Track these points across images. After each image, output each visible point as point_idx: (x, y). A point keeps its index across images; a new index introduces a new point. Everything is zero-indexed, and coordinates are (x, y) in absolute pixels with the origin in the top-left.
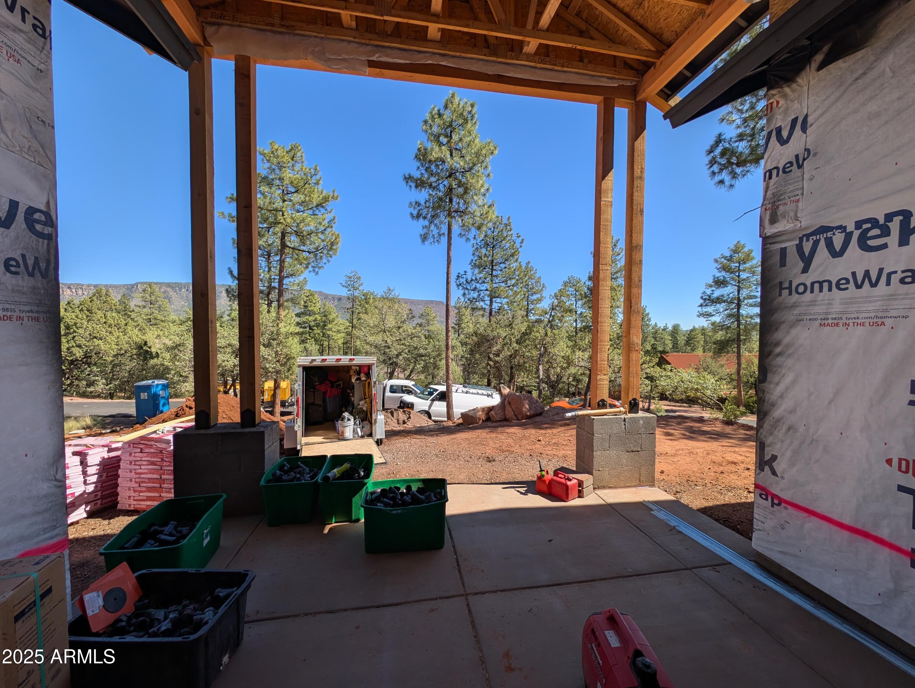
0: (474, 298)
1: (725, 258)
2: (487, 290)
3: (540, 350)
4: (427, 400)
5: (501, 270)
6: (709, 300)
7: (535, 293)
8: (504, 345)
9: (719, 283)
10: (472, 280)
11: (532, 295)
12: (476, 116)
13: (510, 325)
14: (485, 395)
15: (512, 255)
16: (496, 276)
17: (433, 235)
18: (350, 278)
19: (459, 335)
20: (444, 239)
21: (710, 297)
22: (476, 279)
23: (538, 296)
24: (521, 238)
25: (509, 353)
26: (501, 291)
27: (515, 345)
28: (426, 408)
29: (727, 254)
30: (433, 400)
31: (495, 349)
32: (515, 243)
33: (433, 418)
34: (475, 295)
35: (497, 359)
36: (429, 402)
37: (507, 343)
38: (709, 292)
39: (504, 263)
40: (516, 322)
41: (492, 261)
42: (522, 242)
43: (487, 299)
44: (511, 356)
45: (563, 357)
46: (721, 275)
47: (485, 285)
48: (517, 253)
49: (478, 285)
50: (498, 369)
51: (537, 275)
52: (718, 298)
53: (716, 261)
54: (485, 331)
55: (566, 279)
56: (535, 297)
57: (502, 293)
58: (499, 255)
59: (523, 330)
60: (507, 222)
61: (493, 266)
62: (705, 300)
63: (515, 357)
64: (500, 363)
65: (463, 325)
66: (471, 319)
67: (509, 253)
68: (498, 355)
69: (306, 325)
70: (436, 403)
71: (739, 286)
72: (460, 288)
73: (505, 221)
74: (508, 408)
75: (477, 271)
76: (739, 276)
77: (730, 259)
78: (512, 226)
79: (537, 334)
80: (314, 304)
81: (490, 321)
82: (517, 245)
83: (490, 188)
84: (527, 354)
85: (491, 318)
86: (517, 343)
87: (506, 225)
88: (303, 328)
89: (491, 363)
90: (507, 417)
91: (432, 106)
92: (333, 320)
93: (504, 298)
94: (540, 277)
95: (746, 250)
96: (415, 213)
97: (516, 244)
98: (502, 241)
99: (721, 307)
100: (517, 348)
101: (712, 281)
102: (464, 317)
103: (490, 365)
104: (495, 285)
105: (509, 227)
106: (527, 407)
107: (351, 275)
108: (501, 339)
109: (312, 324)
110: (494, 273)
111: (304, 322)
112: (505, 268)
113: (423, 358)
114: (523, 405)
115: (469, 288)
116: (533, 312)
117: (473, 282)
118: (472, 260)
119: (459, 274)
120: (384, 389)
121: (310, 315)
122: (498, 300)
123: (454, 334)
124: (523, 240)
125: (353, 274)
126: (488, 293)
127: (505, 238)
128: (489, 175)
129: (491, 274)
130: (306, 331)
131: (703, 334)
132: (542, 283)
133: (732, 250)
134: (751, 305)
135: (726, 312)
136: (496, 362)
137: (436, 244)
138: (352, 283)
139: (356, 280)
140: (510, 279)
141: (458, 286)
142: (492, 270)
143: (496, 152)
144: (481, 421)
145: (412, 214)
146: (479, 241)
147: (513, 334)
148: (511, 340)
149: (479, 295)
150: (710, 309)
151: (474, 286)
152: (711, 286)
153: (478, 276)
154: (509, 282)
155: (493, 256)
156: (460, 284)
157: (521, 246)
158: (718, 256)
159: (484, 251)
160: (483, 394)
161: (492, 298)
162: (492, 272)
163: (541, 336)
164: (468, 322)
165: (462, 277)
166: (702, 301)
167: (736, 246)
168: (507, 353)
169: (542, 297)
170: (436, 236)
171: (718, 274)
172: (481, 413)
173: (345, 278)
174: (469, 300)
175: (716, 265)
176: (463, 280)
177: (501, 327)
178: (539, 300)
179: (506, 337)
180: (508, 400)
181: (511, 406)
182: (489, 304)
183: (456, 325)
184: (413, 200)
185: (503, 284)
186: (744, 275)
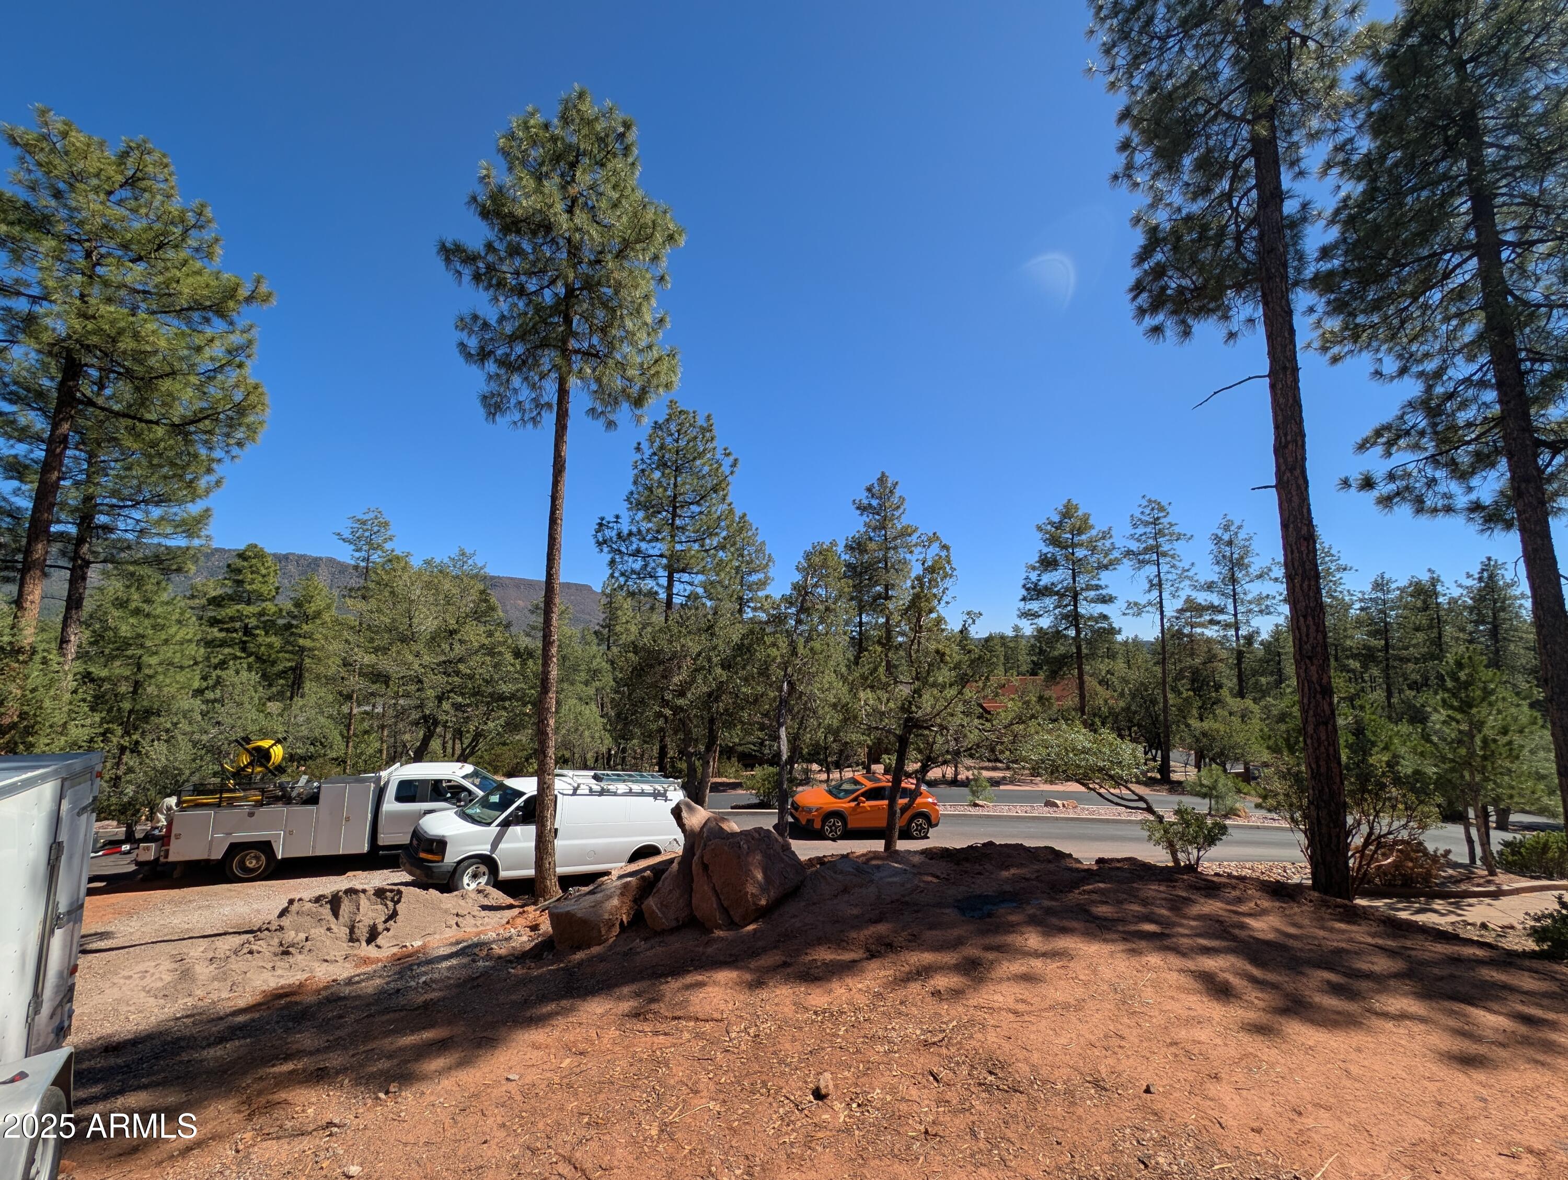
0: (633, 572)
1: (1052, 523)
2: (661, 556)
3: (780, 689)
4: (489, 824)
5: (692, 517)
6: (1036, 592)
7: (755, 571)
8: (696, 670)
9: (1048, 563)
10: (630, 534)
11: (750, 574)
12: (635, 151)
13: (710, 629)
14: (649, 795)
15: (715, 489)
16: (683, 529)
17: (520, 403)
18: (364, 523)
19: (609, 648)
20: (549, 419)
21: (1036, 585)
22: (639, 531)
23: (761, 576)
24: (731, 458)
25: (705, 689)
26: (691, 557)
27: (719, 670)
28: (485, 849)
29: (1056, 519)
30: (506, 824)
31: (676, 680)
32: (721, 465)
33: (504, 874)
34: (638, 565)
35: (681, 702)
36: (494, 829)
37: (703, 668)
38: (1034, 576)
39: (698, 503)
40: (722, 622)
41: (675, 497)
42: (734, 464)
43: (661, 572)
44: (710, 695)
45: (834, 706)
46: (1049, 550)
47: (659, 545)
48: (723, 486)
49: (643, 545)
50: (682, 726)
51: (759, 539)
52: (1046, 588)
53: (1039, 528)
54: (655, 641)
55: (809, 548)
56: (754, 578)
57: (692, 561)
58: (687, 485)
59: (736, 638)
60: (705, 425)
61: (675, 508)
62: (1028, 589)
63: (717, 699)
64: (686, 711)
65: (618, 628)
66: (634, 617)
67: (709, 485)
68: (682, 694)
69: (238, 625)
70: (517, 830)
71: (1073, 570)
72: (606, 549)
73: (701, 421)
74: (701, 886)
75: (641, 514)
76: (1073, 554)
77: (1059, 526)
78: (715, 432)
79: (774, 652)
80: (264, 576)
81: (666, 620)
82: (725, 469)
83: (668, 319)
84: (744, 690)
85: (669, 612)
86: (723, 668)
87: (704, 430)
88: (228, 630)
89: (668, 712)
90: (698, 914)
91: (530, 108)
92: (318, 614)
93: (697, 573)
94: (763, 543)
95: (1080, 513)
96: (473, 343)
97: (723, 468)
98: (695, 459)
99: (1050, 602)
100: (724, 679)
101: (1037, 559)
102: (619, 613)
103: (666, 718)
104: (678, 547)
105: (708, 434)
106: (759, 876)
107: (365, 517)
108: (689, 659)
109: (253, 622)
110: (678, 522)
111: (232, 619)
112: (701, 513)
113: (507, 704)
114: (748, 873)
115: (623, 549)
116: (752, 605)
117: (633, 539)
118: (632, 493)
119: (602, 519)
120: (380, 793)
121: (249, 603)
122: (685, 577)
123: (599, 645)
124: (736, 460)
125: (372, 515)
126: (664, 561)
127: (701, 455)
128: (662, 278)
129: (672, 524)
130: (233, 639)
131: (1003, 645)
132: (767, 553)
133: (1060, 513)
134: (1092, 601)
135: (1057, 611)
136: (677, 710)
137: (530, 426)
138: (367, 534)
139: (376, 529)
140: (711, 535)
141: (599, 544)
142: (674, 515)
143: (682, 241)
144: (616, 930)
145: (462, 346)
146: (646, 456)
147: (714, 648)
148: (709, 660)
149: (646, 566)
150: (1034, 606)
151: (634, 546)
152: (1034, 568)
153: (645, 525)
154: (707, 541)
155: (675, 485)
156: (605, 542)
157: (732, 473)
158: (1042, 521)
159: (657, 475)
160: (642, 794)
161: (671, 571)
162: (673, 520)
163: (782, 656)
164: (627, 622)
165: (608, 527)
166: (1024, 592)
167: (1065, 507)
168: (701, 688)
169: (767, 578)
170: (527, 406)
171: (1045, 550)
172: (615, 902)
173: (350, 523)
174: (622, 574)
175: (1040, 535)
176: (611, 534)
177: (689, 632)
178: (763, 584)
179: (699, 654)
180: (702, 857)
181: (709, 877)
182: (666, 584)
183: (602, 626)
184: (466, 311)
185: (696, 546)
186: (1080, 553)
